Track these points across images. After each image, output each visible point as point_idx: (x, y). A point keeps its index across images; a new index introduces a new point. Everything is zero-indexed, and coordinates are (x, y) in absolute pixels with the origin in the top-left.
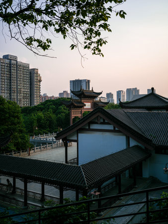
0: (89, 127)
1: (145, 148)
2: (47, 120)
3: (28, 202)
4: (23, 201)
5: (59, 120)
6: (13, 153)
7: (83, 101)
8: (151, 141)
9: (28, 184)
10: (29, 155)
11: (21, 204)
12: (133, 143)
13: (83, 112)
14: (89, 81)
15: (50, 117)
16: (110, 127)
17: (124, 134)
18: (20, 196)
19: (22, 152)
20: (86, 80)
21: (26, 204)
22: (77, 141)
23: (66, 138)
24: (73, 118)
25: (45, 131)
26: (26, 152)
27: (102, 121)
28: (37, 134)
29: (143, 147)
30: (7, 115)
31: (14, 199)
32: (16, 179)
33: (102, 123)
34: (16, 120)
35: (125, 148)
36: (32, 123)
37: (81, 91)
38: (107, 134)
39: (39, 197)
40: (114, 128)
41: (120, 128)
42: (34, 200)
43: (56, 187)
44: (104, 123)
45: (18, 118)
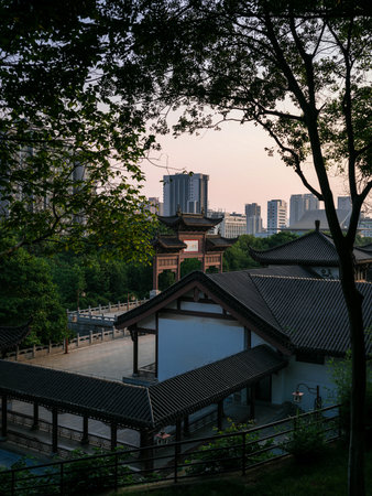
0: (179, 306)
1: (279, 351)
2: (107, 274)
3: (59, 446)
4: (51, 443)
5: (131, 273)
6: (35, 348)
7: (181, 237)
8: (288, 339)
9: (59, 416)
10: (66, 353)
11: (46, 448)
12: (257, 341)
13: (181, 261)
14: (205, 178)
15: (113, 267)
16: (217, 309)
17: (240, 324)
18: (46, 434)
19: (53, 346)
20: (199, 175)
21: (55, 449)
22: (155, 332)
23: (135, 324)
24: (158, 273)
25: (101, 298)
26: (61, 348)
27: (203, 297)
28: (84, 306)
29: (275, 350)
30: (24, 277)
31: (36, 440)
32: (39, 407)
33: (201, 301)
34: (41, 287)
35: (242, 349)
36: (74, 281)
37: (177, 216)
38: (211, 321)
39: (78, 437)
40: (224, 311)
41: (235, 311)
42: (70, 442)
43: (106, 423)
44: (205, 301)
45: (45, 282)
